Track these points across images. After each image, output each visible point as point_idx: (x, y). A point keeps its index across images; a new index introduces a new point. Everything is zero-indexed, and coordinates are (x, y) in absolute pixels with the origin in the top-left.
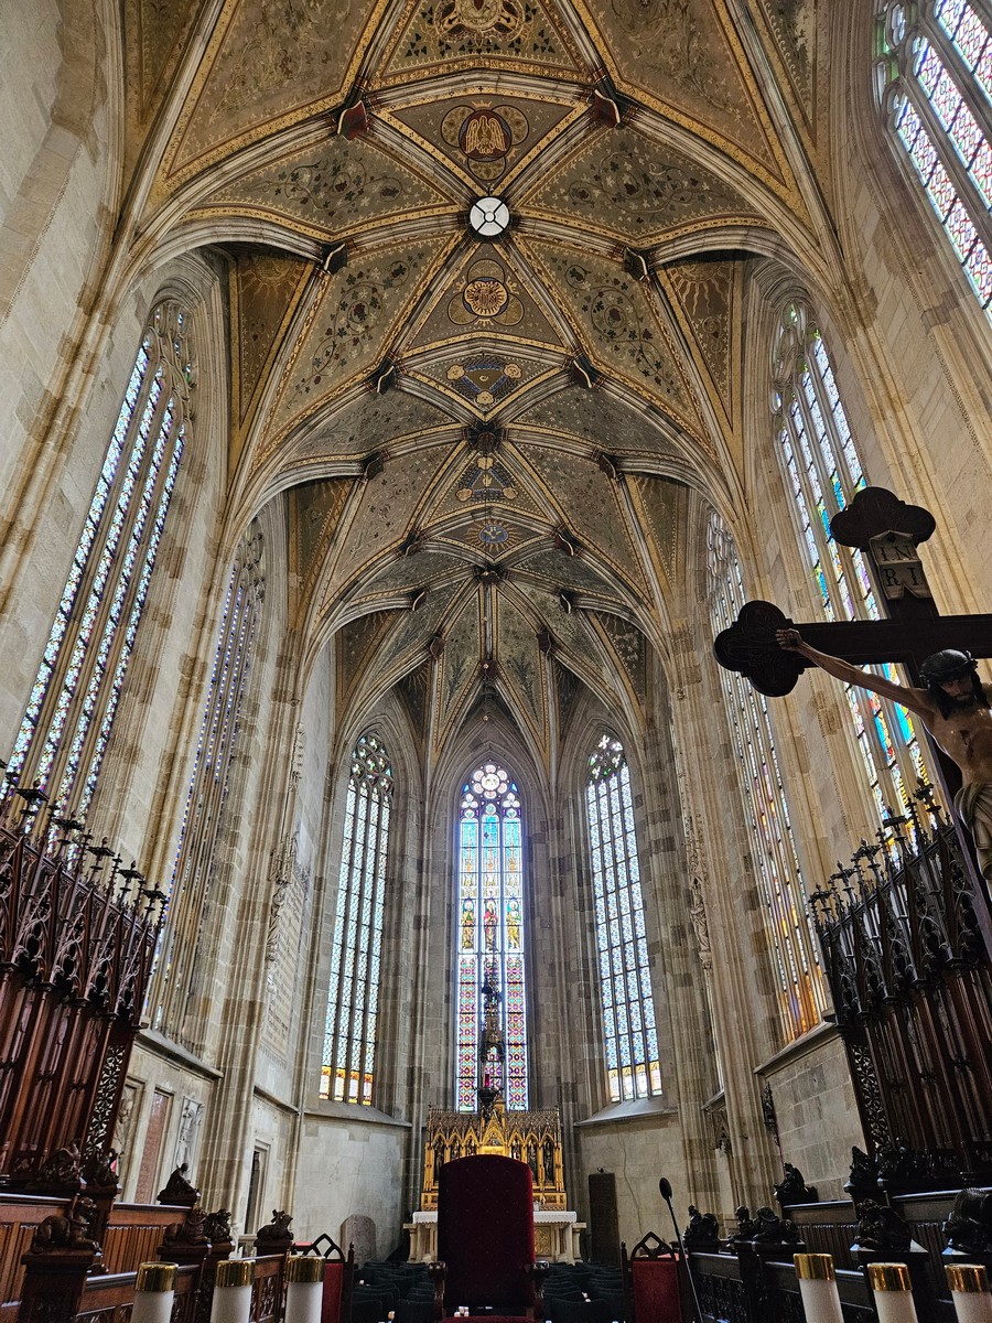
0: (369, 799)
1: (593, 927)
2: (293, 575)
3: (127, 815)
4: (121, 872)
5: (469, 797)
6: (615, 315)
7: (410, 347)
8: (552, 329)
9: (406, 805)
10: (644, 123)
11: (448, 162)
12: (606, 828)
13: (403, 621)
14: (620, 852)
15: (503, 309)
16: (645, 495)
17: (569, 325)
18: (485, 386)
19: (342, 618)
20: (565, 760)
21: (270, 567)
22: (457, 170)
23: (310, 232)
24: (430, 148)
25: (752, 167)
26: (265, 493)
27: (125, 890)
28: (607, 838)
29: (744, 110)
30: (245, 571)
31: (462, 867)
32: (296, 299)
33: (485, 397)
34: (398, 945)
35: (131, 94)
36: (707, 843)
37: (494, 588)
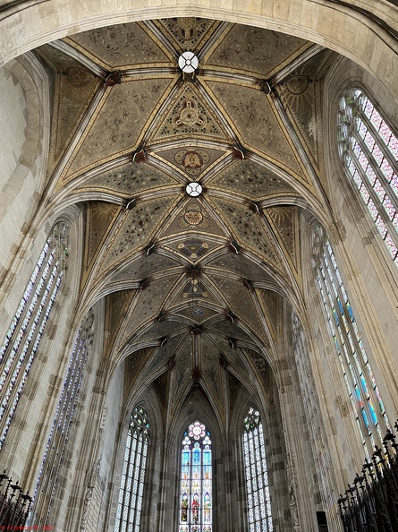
0: (137, 440)
1: (246, 510)
2: (106, 332)
3: (17, 456)
4: (12, 486)
5: (187, 438)
6: (246, 225)
7: (161, 237)
8: (221, 230)
9: (156, 443)
10: (254, 159)
11: (177, 169)
12: (252, 456)
13: (156, 352)
14: (259, 469)
15: (201, 222)
16: (264, 297)
17: (228, 230)
18: (194, 251)
19: (128, 352)
20: (233, 420)
21: (96, 329)
22: (181, 172)
23: (121, 195)
24: (170, 164)
25: (296, 176)
26: (95, 297)
27: (13, 495)
28: (253, 461)
29: (291, 157)
30: (84, 333)
31: (183, 477)
32: (114, 219)
33: (194, 256)
34: (149, 520)
35: (52, 150)
36: (297, 467)
37: (199, 336)
